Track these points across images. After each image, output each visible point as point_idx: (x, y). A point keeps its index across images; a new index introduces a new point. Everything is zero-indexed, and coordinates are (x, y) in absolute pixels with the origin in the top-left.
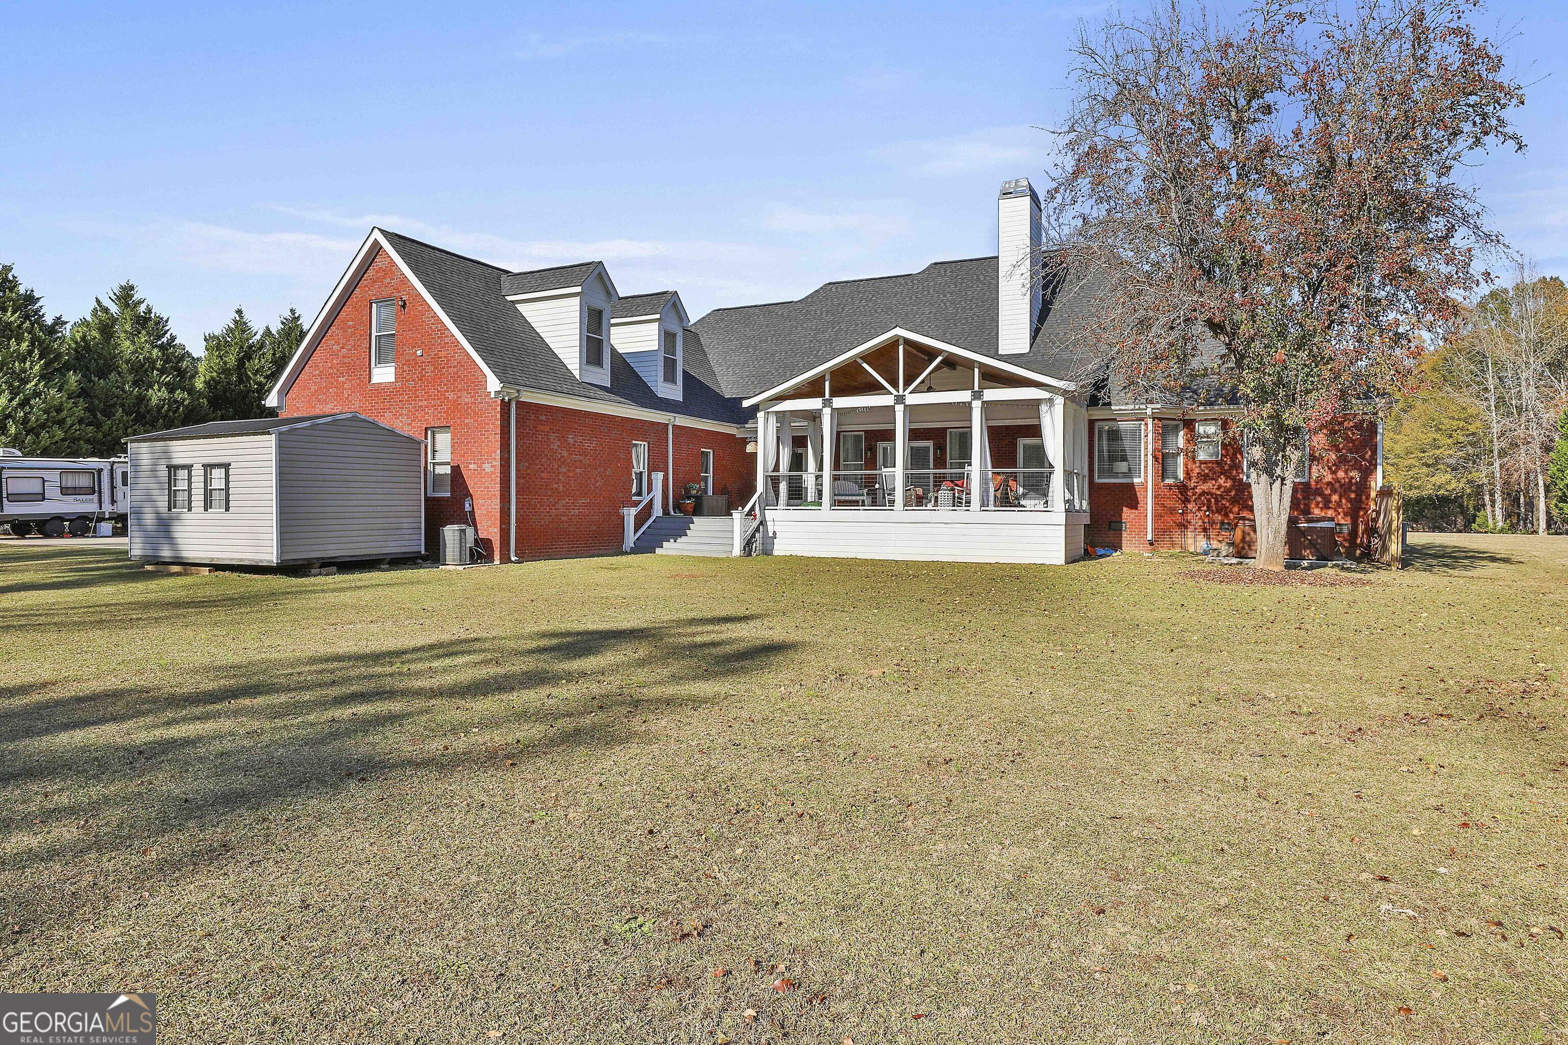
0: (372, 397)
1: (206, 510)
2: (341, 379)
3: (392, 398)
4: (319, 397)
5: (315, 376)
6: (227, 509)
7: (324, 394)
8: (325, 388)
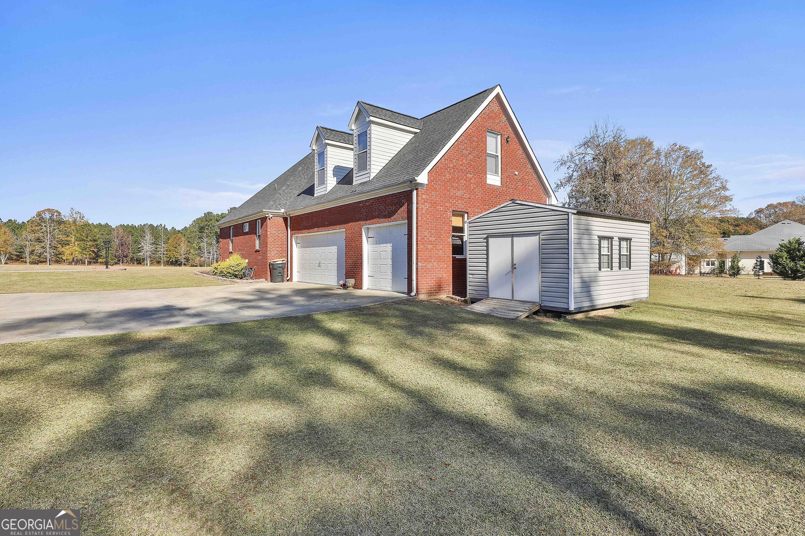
0: (489, 192)
1: (620, 269)
2: (468, 175)
3: (501, 197)
4: (453, 184)
5: (449, 167)
6: (630, 269)
7: (456, 183)
8: (457, 178)
